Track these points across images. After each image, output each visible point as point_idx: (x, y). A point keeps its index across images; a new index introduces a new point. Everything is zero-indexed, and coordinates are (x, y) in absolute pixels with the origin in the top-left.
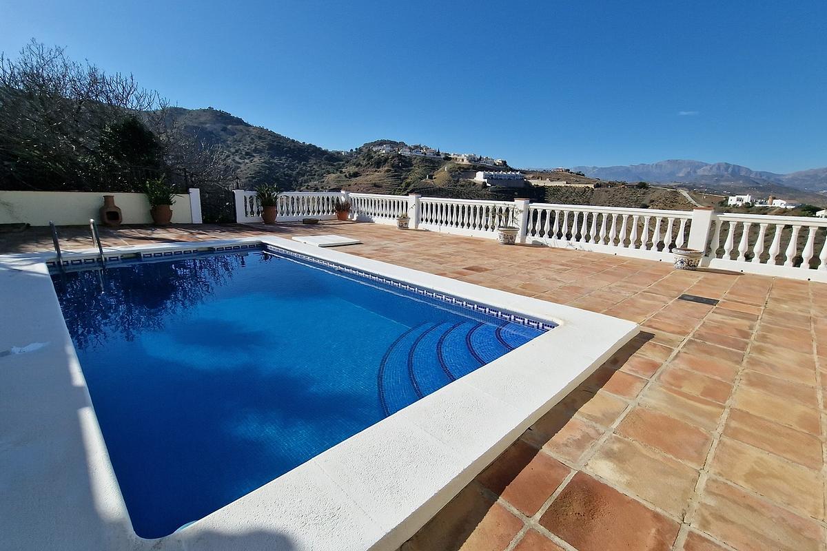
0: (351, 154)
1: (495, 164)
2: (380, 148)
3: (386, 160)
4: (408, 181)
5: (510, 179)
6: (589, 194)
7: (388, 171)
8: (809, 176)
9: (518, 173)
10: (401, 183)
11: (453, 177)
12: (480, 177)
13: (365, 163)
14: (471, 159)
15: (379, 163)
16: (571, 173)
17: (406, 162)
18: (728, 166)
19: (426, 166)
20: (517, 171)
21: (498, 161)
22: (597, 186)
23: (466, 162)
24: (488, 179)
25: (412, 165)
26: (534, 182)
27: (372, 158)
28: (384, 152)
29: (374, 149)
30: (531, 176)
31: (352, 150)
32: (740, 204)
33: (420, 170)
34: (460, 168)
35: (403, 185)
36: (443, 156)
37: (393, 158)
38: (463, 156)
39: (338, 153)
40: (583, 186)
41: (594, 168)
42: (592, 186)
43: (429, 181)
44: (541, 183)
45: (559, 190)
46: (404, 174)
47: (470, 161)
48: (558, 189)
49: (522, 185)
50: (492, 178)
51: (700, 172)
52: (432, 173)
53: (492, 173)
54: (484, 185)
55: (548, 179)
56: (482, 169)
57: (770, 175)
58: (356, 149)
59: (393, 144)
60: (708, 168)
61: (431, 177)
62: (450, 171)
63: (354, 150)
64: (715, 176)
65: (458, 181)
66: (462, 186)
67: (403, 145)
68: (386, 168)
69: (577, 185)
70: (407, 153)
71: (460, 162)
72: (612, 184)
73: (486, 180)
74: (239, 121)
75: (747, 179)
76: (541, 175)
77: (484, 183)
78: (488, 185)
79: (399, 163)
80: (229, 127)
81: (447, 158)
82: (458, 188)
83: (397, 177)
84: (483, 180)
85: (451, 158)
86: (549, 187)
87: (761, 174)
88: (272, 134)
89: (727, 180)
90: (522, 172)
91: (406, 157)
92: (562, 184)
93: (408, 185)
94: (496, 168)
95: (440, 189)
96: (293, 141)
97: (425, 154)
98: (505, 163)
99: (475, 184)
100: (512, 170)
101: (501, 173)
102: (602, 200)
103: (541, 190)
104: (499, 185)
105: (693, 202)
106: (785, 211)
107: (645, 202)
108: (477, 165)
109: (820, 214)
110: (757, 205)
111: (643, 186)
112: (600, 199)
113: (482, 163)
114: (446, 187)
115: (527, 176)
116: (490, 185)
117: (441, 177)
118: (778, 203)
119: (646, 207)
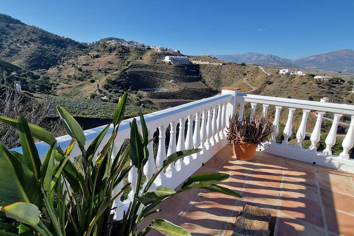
0: (93, 45)
1: (174, 52)
2: (110, 41)
3: (115, 49)
4: (129, 60)
5: (182, 60)
6: (220, 68)
7: (117, 55)
9: (186, 57)
10: (125, 62)
11: (153, 58)
12: (167, 59)
13: (102, 50)
14: (162, 49)
15: (111, 51)
16: (211, 58)
17: (126, 50)
18: (272, 56)
19: (138, 52)
20: (186, 56)
21: (176, 51)
22: (224, 64)
23: (159, 51)
24: (172, 60)
25: (130, 52)
26: (194, 62)
27: (107, 47)
28: (113, 44)
29: (108, 42)
30: (192, 59)
31: (93, 42)
32: (284, 73)
33: (134, 55)
34: (156, 54)
35: (126, 62)
36: (146, 47)
37: (119, 47)
38: (157, 48)
39: (86, 44)
40: (217, 64)
42: (221, 64)
43: (140, 61)
44: (197, 63)
46: (126, 57)
47: (161, 50)
48: (205, 66)
49: (188, 63)
50: (174, 60)
51: (261, 58)
52: (141, 57)
53: (173, 57)
54: (170, 64)
55: (200, 61)
56: (168, 54)
57: (287, 60)
58: (96, 42)
59: (118, 40)
60: (264, 56)
61: (141, 59)
62: (151, 56)
63: (95, 42)
64: (267, 60)
65: (156, 61)
66: (158, 63)
67: (123, 41)
68: (115, 53)
69: (214, 64)
70: (126, 45)
71: (156, 51)
72: (230, 64)
73: (170, 61)
74: (18, 22)
75: (279, 62)
76: (197, 58)
77: (170, 62)
78: (172, 63)
79: (123, 50)
80: (11, 25)
81: (149, 49)
82: (156, 64)
83: (122, 58)
84: (169, 61)
85: (150, 48)
86: (201, 64)
88: (41, 30)
89: (272, 62)
90: (188, 57)
91: (126, 47)
92: (207, 63)
93: (129, 63)
94: (175, 54)
95: (147, 65)
96: (56, 36)
97: (137, 46)
98: (179, 52)
99: (165, 62)
100: (182, 55)
101: (177, 57)
102: (226, 71)
103: (198, 66)
104: (178, 64)
105: (265, 72)
106: (302, 76)
107: (245, 72)
108: (165, 53)
109: (315, 77)
110: (291, 74)
111: (243, 64)
112: (225, 71)
113: (167, 51)
114: (150, 64)
115: (190, 59)
116: (173, 63)
117: (146, 59)
118: (299, 73)
119: (245, 74)
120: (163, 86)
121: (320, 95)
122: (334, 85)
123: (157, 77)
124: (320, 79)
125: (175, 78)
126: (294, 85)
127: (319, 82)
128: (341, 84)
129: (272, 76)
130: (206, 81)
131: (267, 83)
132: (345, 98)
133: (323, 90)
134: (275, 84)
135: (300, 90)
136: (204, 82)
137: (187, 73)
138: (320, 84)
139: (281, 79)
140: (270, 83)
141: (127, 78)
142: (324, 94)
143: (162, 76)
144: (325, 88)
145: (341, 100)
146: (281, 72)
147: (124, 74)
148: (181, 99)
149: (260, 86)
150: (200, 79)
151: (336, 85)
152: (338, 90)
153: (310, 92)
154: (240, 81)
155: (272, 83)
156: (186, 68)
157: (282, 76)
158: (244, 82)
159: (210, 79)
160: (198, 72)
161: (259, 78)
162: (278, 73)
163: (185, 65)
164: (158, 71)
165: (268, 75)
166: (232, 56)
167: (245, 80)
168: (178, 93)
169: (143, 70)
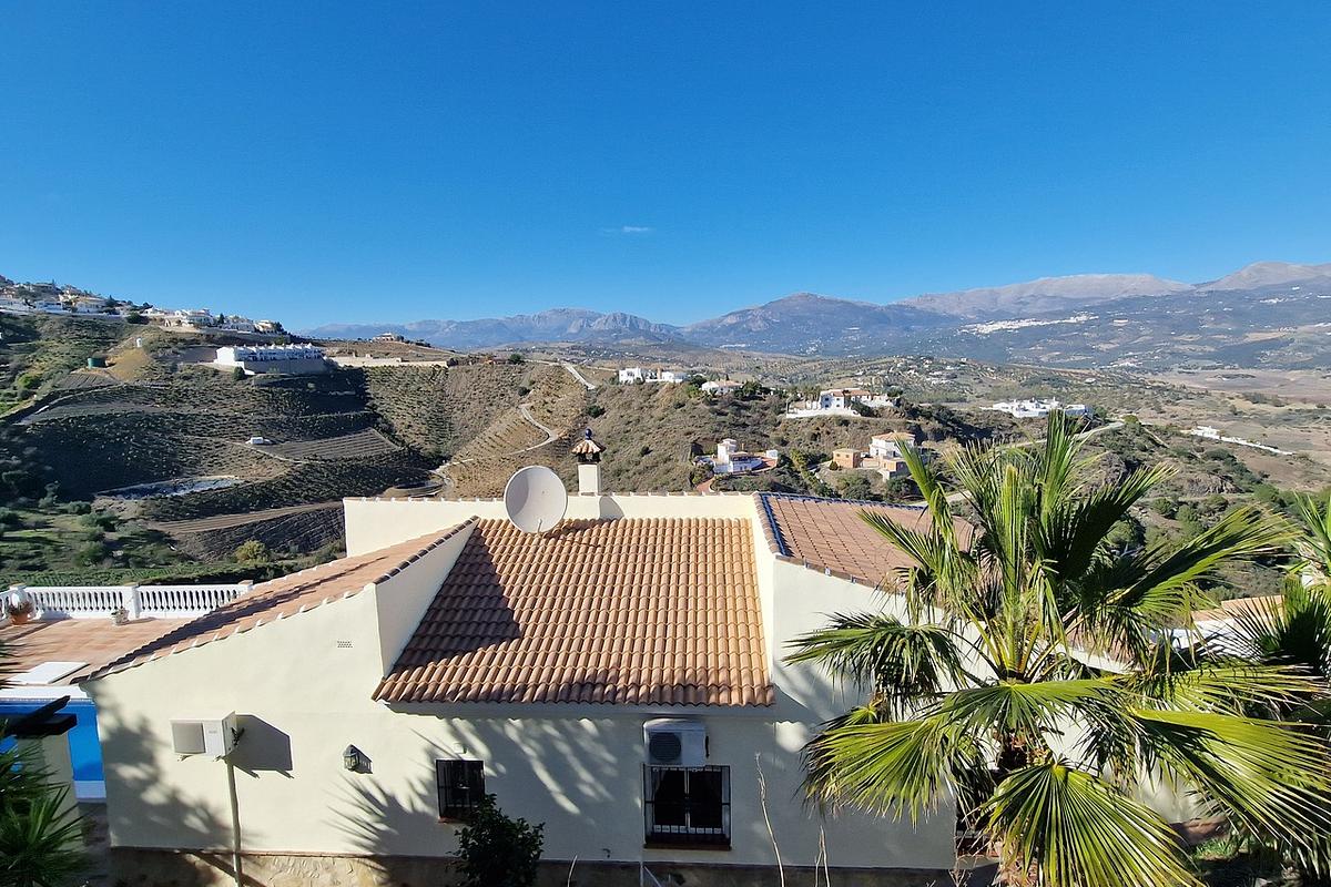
1: (257, 330)
4: (33, 373)
5: (293, 357)
6: (441, 376)
8: (704, 328)
9: (309, 346)
10: (12, 380)
11: (160, 360)
12: (226, 359)
14: (199, 321)
16: (408, 342)
17: (19, 330)
19: (81, 337)
20: (306, 342)
21: (263, 324)
22: (453, 363)
23: (187, 328)
24: (246, 360)
25: (37, 336)
26: (342, 362)
30: (336, 350)
33: (65, 348)
34: (174, 341)
35: (20, 383)
36: (124, 314)
40: (430, 364)
41: (451, 322)
42: (443, 364)
43: (97, 372)
45: (390, 374)
46: (17, 358)
47: (197, 326)
48: (387, 373)
49: (321, 368)
50: (255, 359)
52: (100, 354)
53: (254, 349)
54: (240, 375)
55: (368, 355)
56: (228, 341)
57: (669, 328)
60: (603, 319)
61: (100, 363)
62: (150, 348)
65: (174, 369)
66: (187, 378)
69: (420, 364)
70: (15, 307)
71: (173, 327)
72: (475, 360)
73: (242, 364)
75: (648, 335)
76: (352, 348)
77: (240, 370)
78: (247, 372)
81: (138, 320)
82: (178, 383)
84: (235, 364)
85: (145, 320)
86: (373, 368)
87: (661, 327)
90: (318, 344)
91: (16, 318)
92: (394, 362)
93: (35, 383)
94: (260, 338)
95: (130, 389)
97: (74, 308)
98: (278, 327)
99: (216, 372)
100: (295, 340)
101: (272, 347)
102: (462, 384)
103: (358, 376)
104: (273, 373)
105: (582, 380)
106: (674, 386)
107: (525, 384)
108: (215, 334)
109: (705, 387)
110: (648, 380)
111: (517, 360)
112: (460, 384)
113: (226, 329)
114: (146, 383)
115: (328, 351)
116: (252, 373)
117: (128, 362)
118: (668, 377)
119: (526, 392)
120: (217, 464)
121: (717, 435)
122: (745, 403)
123: (186, 432)
124: (713, 391)
125: (270, 426)
126: (657, 413)
127: (712, 400)
128: (761, 399)
129: (600, 390)
130: (397, 423)
131: (589, 413)
132: (772, 435)
133: (722, 418)
134: (612, 413)
135: (670, 425)
136: (389, 431)
137: (319, 402)
138: (715, 403)
139: (625, 398)
140: (599, 413)
141: (29, 451)
142: (726, 431)
143: (208, 426)
144: (726, 415)
145: (765, 440)
146: (623, 377)
147: (12, 435)
148: (298, 503)
149: (570, 425)
150: (372, 419)
151: (751, 403)
152: (756, 416)
153: (691, 429)
154: (509, 416)
155: (602, 411)
156: (311, 385)
157: (628, 388)
158: (521, 417)
159: (408, 419)
160: (361, 398)
161: (567, 403)
162: (614, 380)
163: (310, 377)
164: (187, 409)
165: (591, 387)
166: (500, 323)
167: (524, 412)
168: (284, 486)
169: (116, 408)
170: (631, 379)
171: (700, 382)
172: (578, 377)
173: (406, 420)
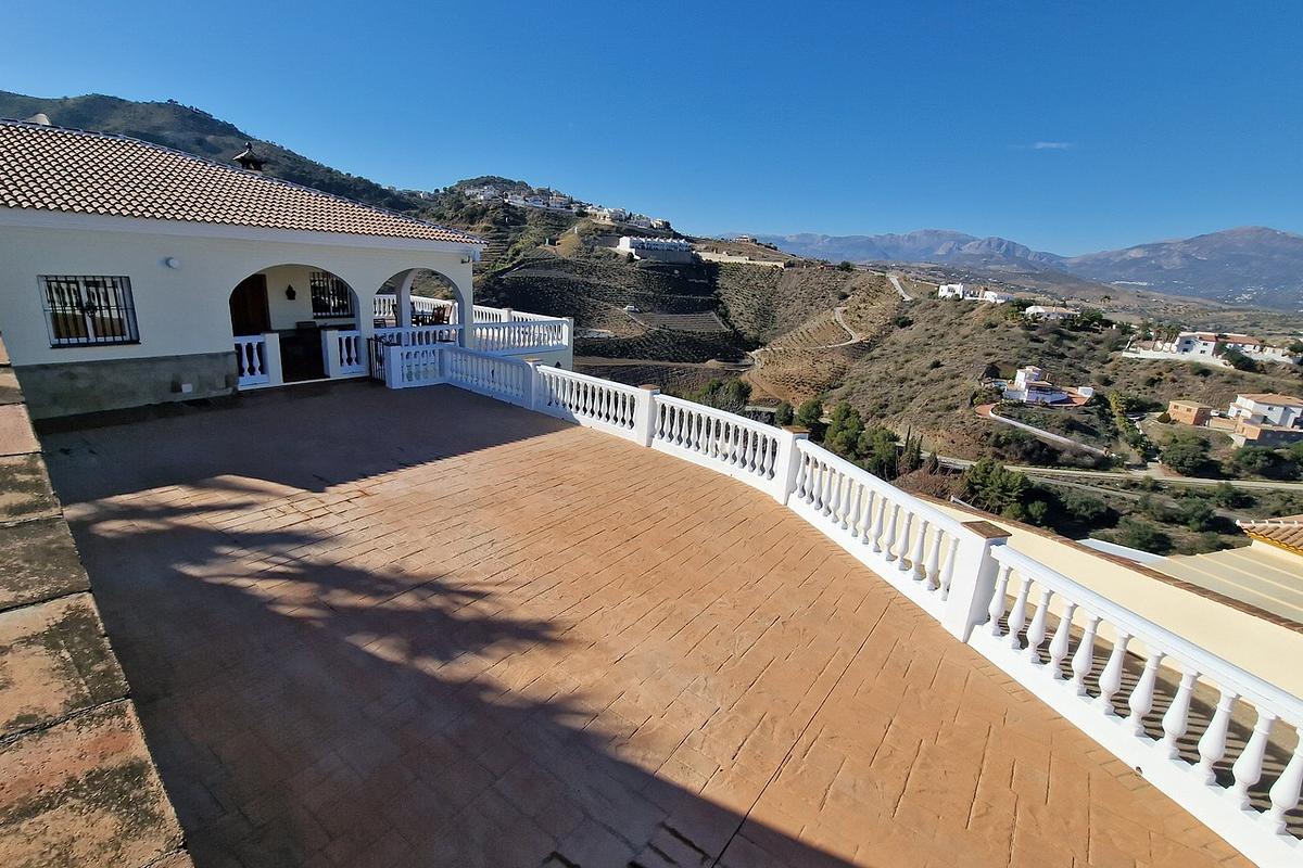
0: (435, 198)
1: (651, 226)
2: (476, 191)
3: (484, 211)
4: (518, 246)
5: (670, 249)
6: (776, 275)
7: (487, 229)
8: (1098, 260)
9: (682, 241)
10: (507, 250)
11: (585, 243)
12: (624, 245)
13: (450, 214)
14: (616, 217)
15: (472, 217)
16: (759, 244)
17: (516, 217)
18: (1000, 243)
19: (547, 224)
20: (682, 237)
21: (657, 222)
22: (789, 265)
23: (608, 222)
24: (637, 248)
25: (525, 222)
26: (705, 256)
27: (463, 206)
28: (482, 197)
29: (468, 193)
30: (702, 246)
31: (437, 191)
33: (537, 231)
34: (597, 230)
35: (510, 252)
36: (575, 210)
37: (496, 208)
38: (605, 212)
39: (413, 194)
40: (770, 264)
41: (824, 237)
42: (781, 265)
43: (549, 248)
44: (720, 258)
45: (738, 269)
46: (512, 235)
47: (613, 220)
48: (737, 267)
49: (688, 260)
50: (643, 247)
51: (966, 249)
52: (554, 236)
53: (643, 240)
54: (631, 258)
55: (725, 252)
56: (629, 232)
57: (1052, 257)
58: (445, 189)
59: (505, 185)
61: (552, 242)
62: (581, 234)
63: (442, 191)
65: (592, 250)
66: (597, 257)
67: (522, 187)
68: (484, 224)
69: (762, 263)
70: (519, 201)
71: (601, 222)
72: (809, 264)
73: (633, 251)
75: (1024, 263)
76: (715, 246)
77: (631, 255)
78: (636, 257)
79: (505, 217)
81: (582, 214)
82: (592, 260)
83: (501, 239)
84: (630, 250)
85: (586, 214)
86: (726, 264)
87: (1041, 255)
90: (688, 239)
91: (516, 209)
92: (743, 260)
93: (517, 253)
94: (652, 232)
95: (565, 262)
97: (548, 205)
98: (667, 225)
99: (617, 254)
100: (677, 236)
101: (656, 240)
102: (794, 282)
103: (714, 268)
104: (652, 259)
105: (901, 291)
106: (993, 306)
107: (846, 290)
108: (624, 226)
109: (1030, 310)
110: (968, 298)
111: (846, 267)
112: (791, 284)
113: (632, 223)
114: (573, 258)
115: (698, 247)
116: (638, 258)
117: (568, 244)
118: (990, 296)
119: (845, 296)
120: (603, 322)
121: (1022, 361)
122: (1074, 333)
123: (589, 296)
124: (1035, 317)
125: (639, 300)
126: (964, 331)
127: (1031, 325)
128: (1096, 331)
129: (915, 302)
130: (733, 310)
131: (897, 323)
132: (1095, 372)
133: (1037, 345)
134: (919, 325)
135: (972, 344)
136: (725, 316)
137: (681, 286)
138: (1034, 328)
139: (937, 312)
140: (906, 324)
141: (502, 295)
142: (1035, 359)
143: (602, 294)
144: (1043, 341)
145: (1083, 375)
146: (944, 291)
147: (495, 284)
148: (645, 358)
149: (874, 329)
150: (715, 304)
151: (1082, 334)
152: (1081, 348)
153: (994, 350)
154: (823, 317)
155: (911, 323)
156: (676, 272)
157: (943, 304)
158: (833, 319)
159: (742, 308)
160: (711, 287)
161: (880, 309)
162: (933, 294)
163: (674, 265)
164: (593, 280)
165: (908, 298)
166: (870, 240)
167: (838, 315)
168: (638, 343)
169: (554, 274)
170: (950, 295)
171: (1024, 305)
172: (898, 288)
173: (740, 307)
